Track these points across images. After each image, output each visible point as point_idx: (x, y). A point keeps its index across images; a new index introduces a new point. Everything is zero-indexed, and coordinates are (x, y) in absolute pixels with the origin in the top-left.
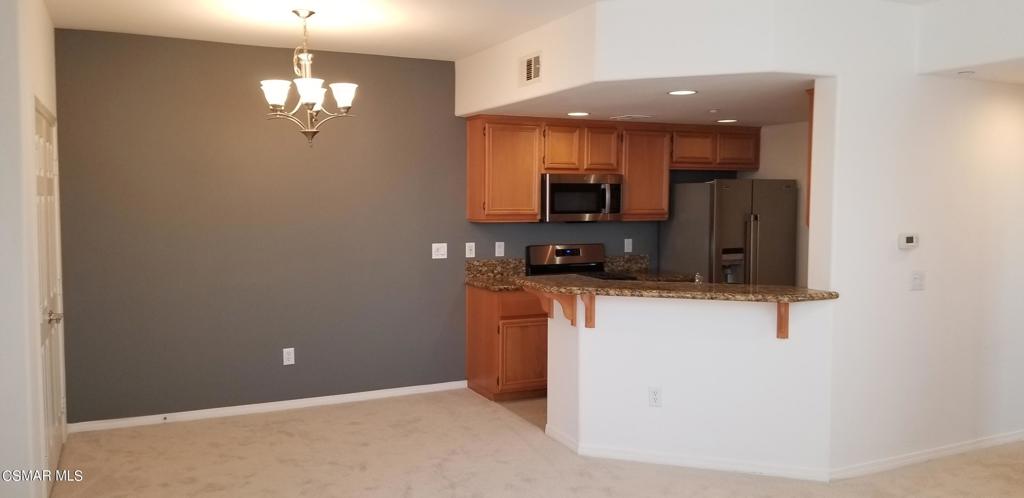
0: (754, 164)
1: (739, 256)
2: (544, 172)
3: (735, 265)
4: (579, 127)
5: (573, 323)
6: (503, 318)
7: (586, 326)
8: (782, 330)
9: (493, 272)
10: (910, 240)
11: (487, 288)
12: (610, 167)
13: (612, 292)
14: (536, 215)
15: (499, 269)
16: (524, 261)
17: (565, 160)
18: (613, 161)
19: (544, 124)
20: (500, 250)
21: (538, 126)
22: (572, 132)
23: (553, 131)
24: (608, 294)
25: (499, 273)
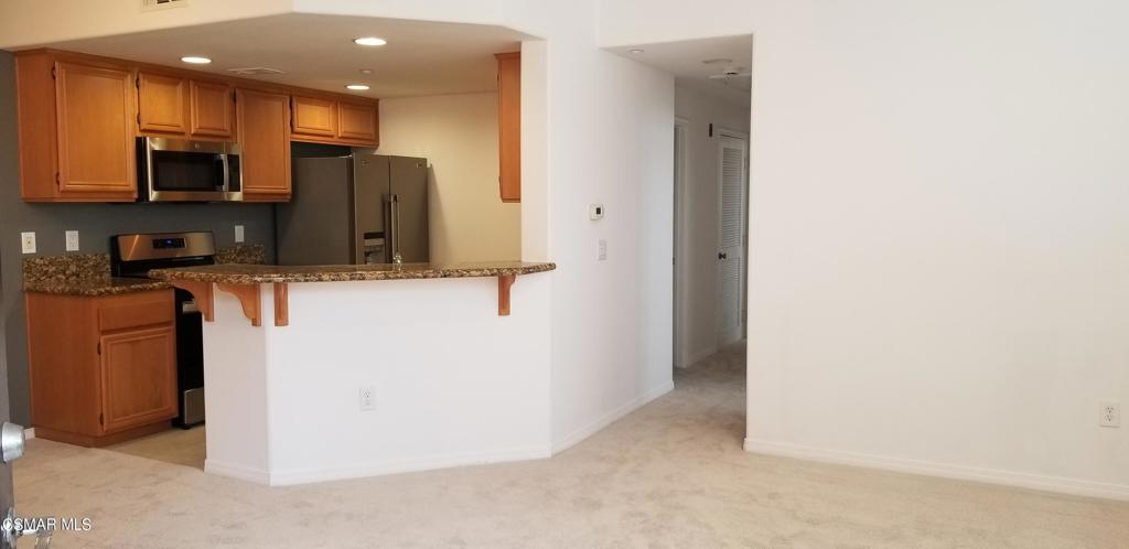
0: (375, 142)
1: (379, 242)
2: (139, 135)
3: (376, 251)
4: (181, 78)
5: (256, 322)
6: (104, 332)
7: (276, 324)
8: (504, 306)
9: (65, 274)
10: (598, 211)
11: (75, 294)
12: (221, 133)
13: (325, 277)
14: (131, 192)
15: (73, 268)
16: (108, 256)
17: (167, 121)
18: (226, 126)
19: (136, 70)
20: (72, 241)
21: (128, 71)
22: (176, 84)
23: (150, 81)
24: (320, 280)
25: (73, 274)
